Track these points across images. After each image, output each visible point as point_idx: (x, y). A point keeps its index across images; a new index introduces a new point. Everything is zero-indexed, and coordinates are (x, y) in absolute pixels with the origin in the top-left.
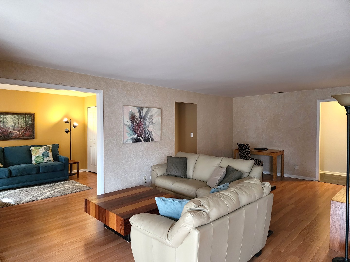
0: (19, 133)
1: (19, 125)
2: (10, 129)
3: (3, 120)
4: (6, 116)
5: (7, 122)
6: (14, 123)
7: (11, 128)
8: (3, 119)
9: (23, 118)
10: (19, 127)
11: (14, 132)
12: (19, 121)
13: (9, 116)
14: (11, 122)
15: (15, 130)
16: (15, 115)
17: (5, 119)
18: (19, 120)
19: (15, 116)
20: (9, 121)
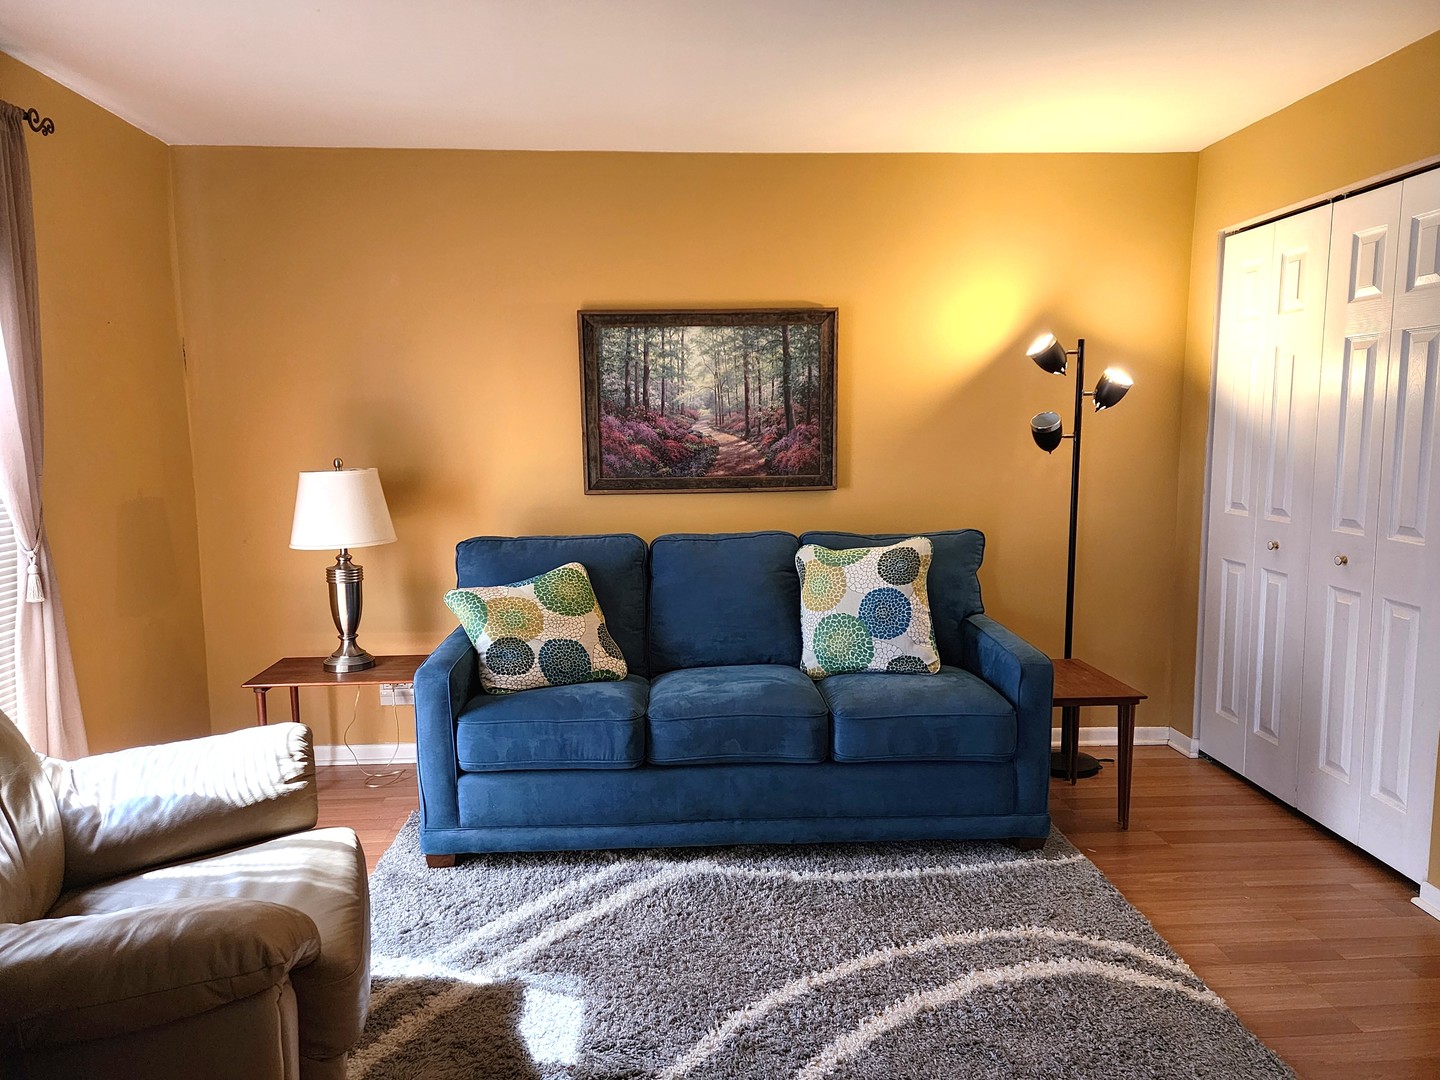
0: (747, 447)
1: (747, 391)
2: (696, 419)
3: (661, 361)
4: (675, 337)
5: (682, 376)
6: (722, 382)
7: (705, 413)
8: (663, 355)
9: (773, 345)
10: (747, 407)
11: (720, 437)
12: (746, 364)
13: (694, 332)
14: (702, 374)
15: (721, 430)
16: (728, 326)
17: (672, 354)
18: (745, 356)
19: (728, 332)
20: (691, 364)
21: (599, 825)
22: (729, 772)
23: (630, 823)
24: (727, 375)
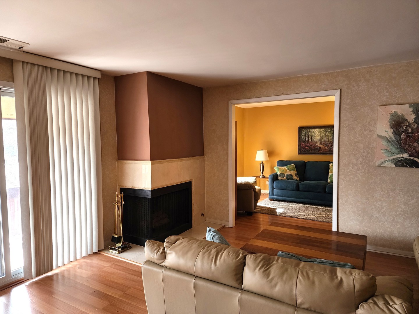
0: (326, 148)
1: (326, 138)
2: (317, 143)
3: (311, 134)
4: (314, 130)
5: (315, 136)
6: (322, 137)
7: (318, 142)
8: (312, 133)
9: (331, 131)
10: (326, 141)
11: (321, 146)
12: (326, 134)
13: (317, 129)
14: (318, 136)
15: (321, 145)
16: (323, 128)
17: (313, 133)
18: (326, 133)
19: (323, 129)
20: (316, 134)
21: (292, 198)
22: (310, 193)
23: (296, 198)
24: (322, 136)
